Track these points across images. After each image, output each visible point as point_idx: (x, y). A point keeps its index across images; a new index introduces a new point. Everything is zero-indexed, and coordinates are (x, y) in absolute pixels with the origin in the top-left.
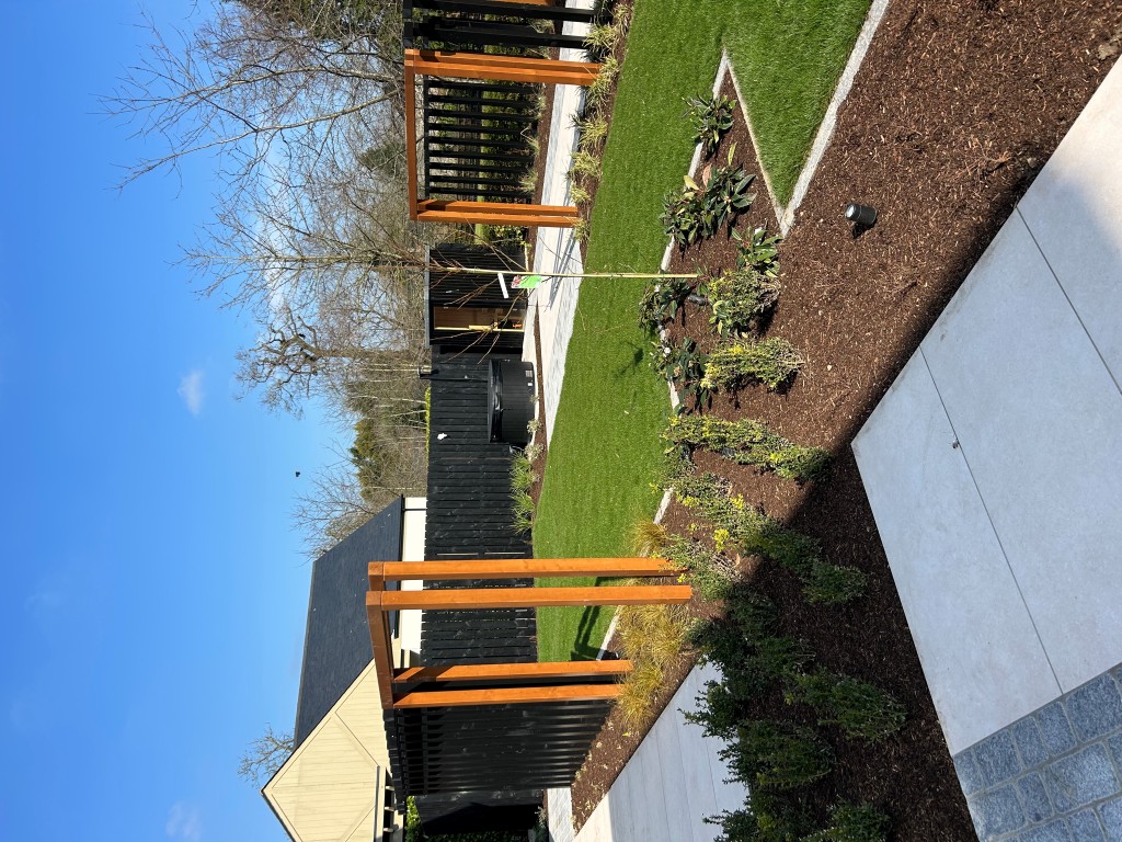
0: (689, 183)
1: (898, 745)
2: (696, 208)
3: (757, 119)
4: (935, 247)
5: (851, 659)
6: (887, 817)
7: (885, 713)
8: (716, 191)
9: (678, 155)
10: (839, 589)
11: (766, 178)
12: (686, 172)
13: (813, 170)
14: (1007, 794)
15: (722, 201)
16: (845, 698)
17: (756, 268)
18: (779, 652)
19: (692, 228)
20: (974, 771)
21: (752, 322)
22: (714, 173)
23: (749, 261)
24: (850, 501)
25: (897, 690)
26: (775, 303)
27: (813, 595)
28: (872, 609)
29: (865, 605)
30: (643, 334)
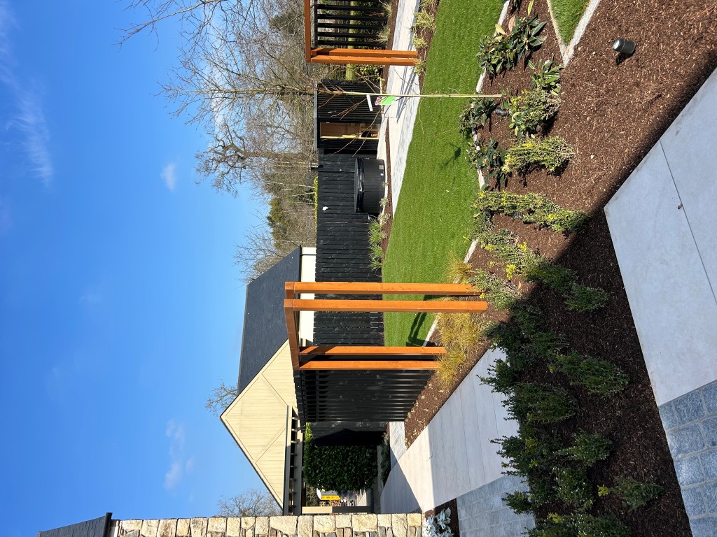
0: (499, 30)
1: (622, 399)
2: (503, 47)
4: (677, 68)
5: (594, 347)
6: (610, 442)
7: (615, 380)
8: (518, 34)
9: (491, 11)
10: (589, 301)
11: (555, 24)
12: (497, 22)
13: (590, 16)
14: (694, 430)
15: (522, 42)
16: (589, 370)
17: (544, 88)
18: (545, 341)
19: (499, 62)
20: (673, 415)
21: (539, 127)
22: (517, 22)
23: (539, 84)
24: (600, 246)
25: (624, 366)
26: (556, 113)
27: (571, 305)
28: (610, 315)
29: (606, 313)
30: (462, 137)
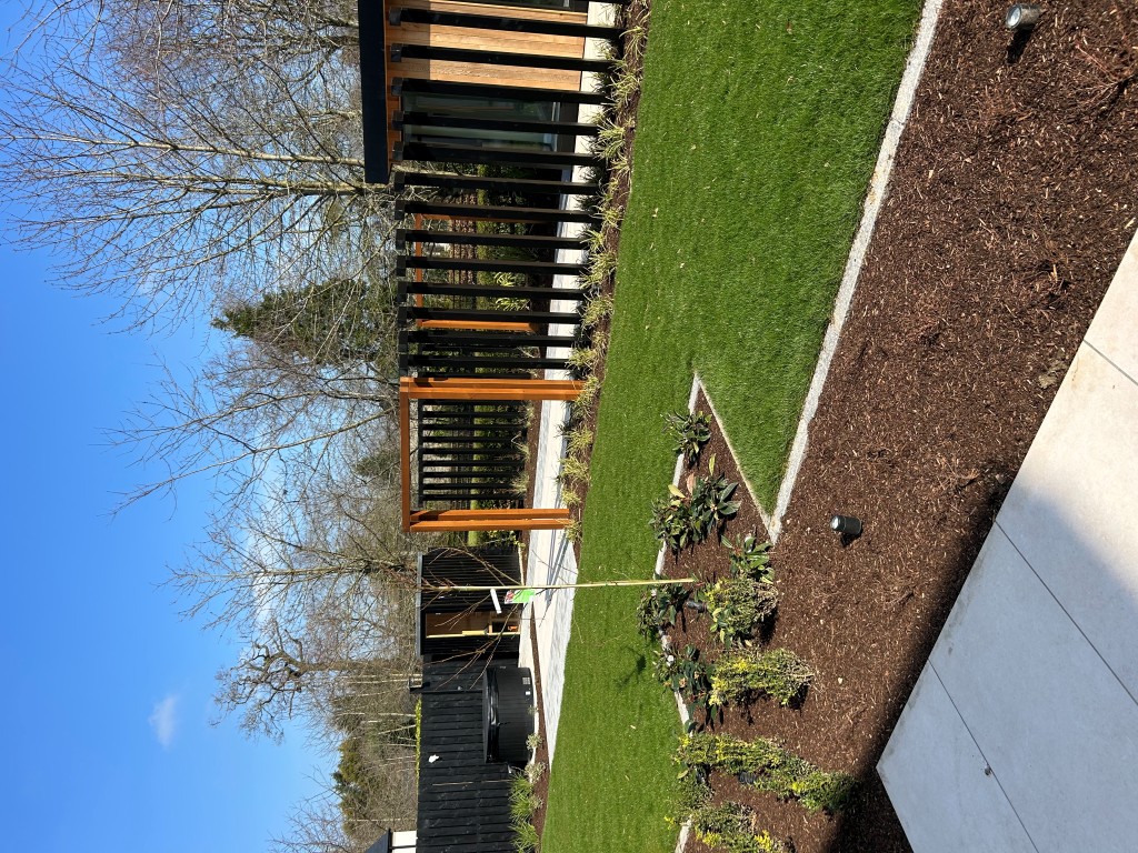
0: (674, 490)
3: (733, 433)
4: (925, 558)
8: (702, 500)
9: (662, 464)
11: (748, 486)
12: (671, 482)
13: (794, 480)
15: (709, 508)
17: (752, 576)
19: (682, 532)
21: (754, 631)
22: (698, 482)
23: (744, 570)
26: (774, 611)
30: (644, 640)
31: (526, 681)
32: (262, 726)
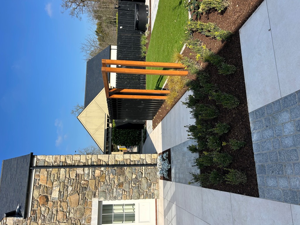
1: (236, 110)
5: (228, 90)
7: (234, 102)
10: (228, 71)
14: (260, 121)
16: (225, 98)
18: (209, 87)
20: (254, 116)
24: (235, 47)
25: (238, 97)
27: (221, 72)
28: (236, 77)
29: (234, 76)
31: (147, 9)
32: (75, 15)
